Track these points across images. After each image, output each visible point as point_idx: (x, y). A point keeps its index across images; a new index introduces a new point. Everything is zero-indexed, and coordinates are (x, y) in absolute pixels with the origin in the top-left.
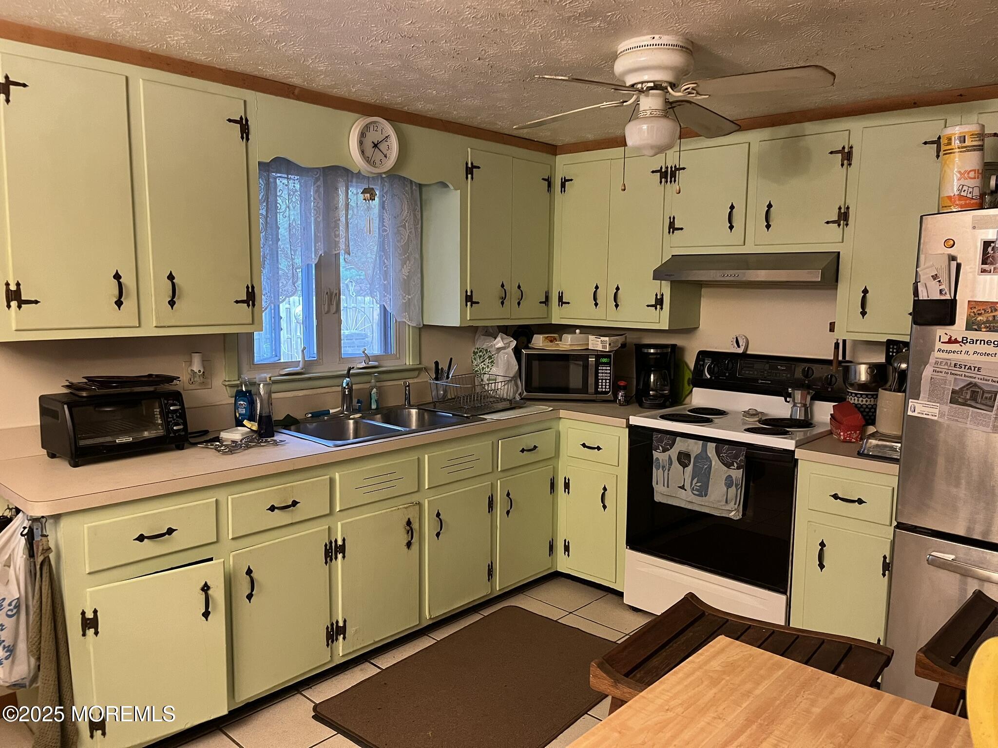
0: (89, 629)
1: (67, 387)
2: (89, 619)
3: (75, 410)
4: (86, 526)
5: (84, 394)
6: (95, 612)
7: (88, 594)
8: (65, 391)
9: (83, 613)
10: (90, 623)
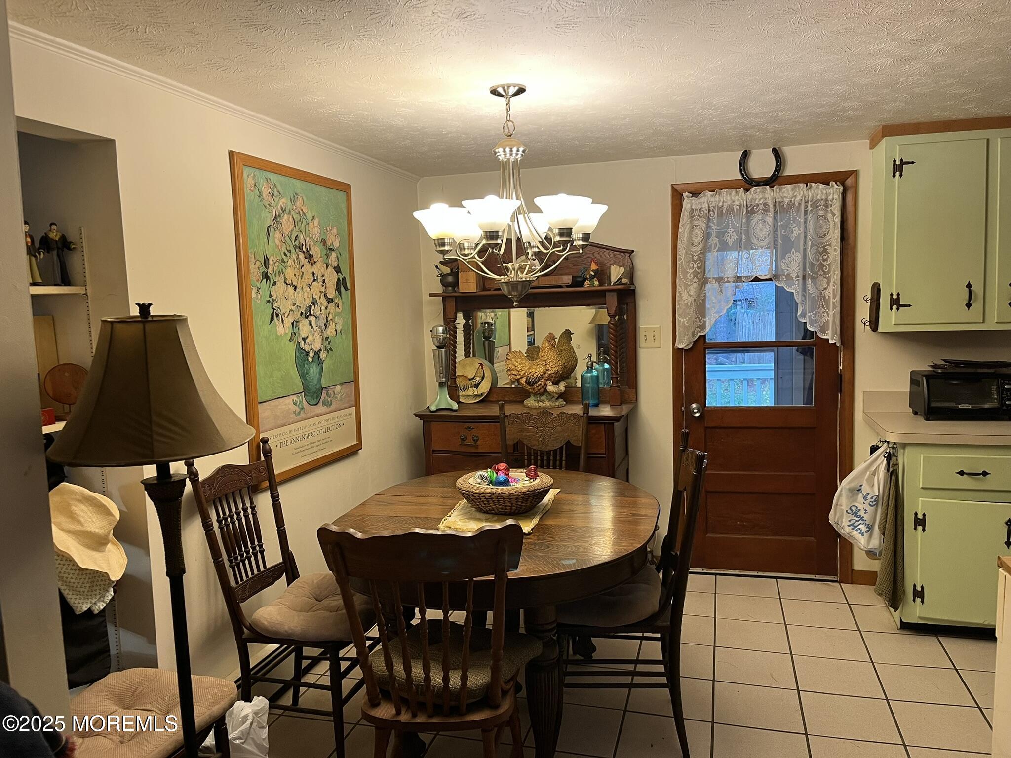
0: (919, 525)
1: (932, 366)
2: (919, 519)
3: (931, 381)
4: (922, 455)
5: (940, 371)
6: (924, 515)
7: (920, 502)
8: (930, 369)
9: (916, 514)
10: (920, 522)
